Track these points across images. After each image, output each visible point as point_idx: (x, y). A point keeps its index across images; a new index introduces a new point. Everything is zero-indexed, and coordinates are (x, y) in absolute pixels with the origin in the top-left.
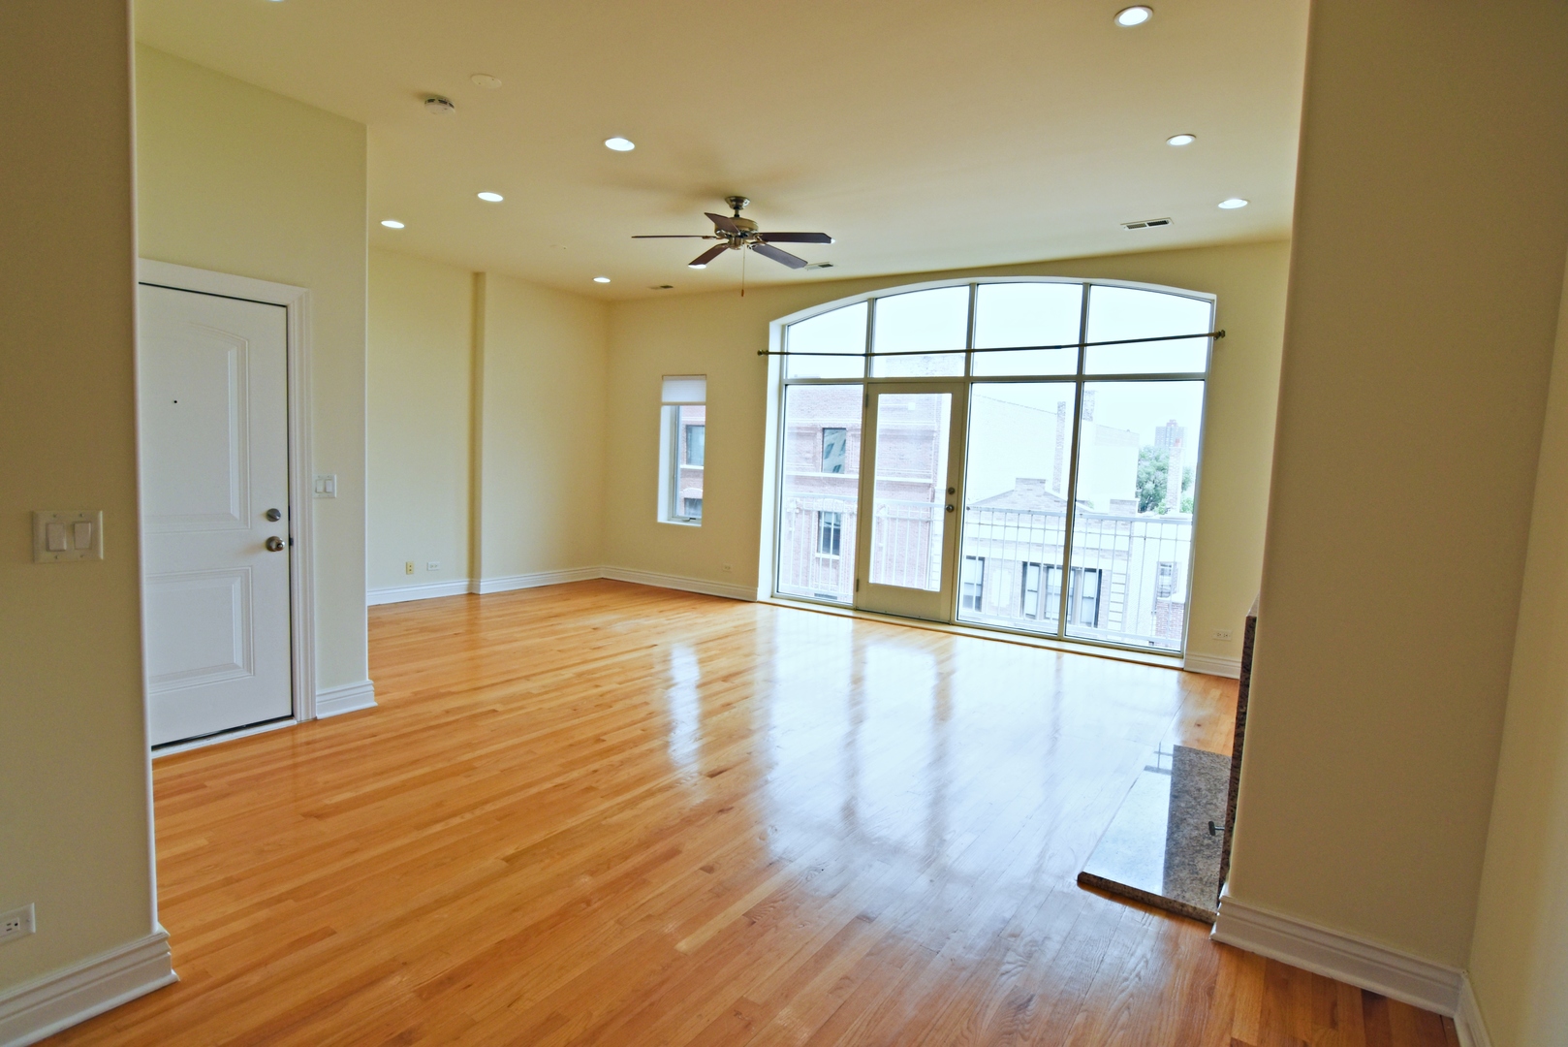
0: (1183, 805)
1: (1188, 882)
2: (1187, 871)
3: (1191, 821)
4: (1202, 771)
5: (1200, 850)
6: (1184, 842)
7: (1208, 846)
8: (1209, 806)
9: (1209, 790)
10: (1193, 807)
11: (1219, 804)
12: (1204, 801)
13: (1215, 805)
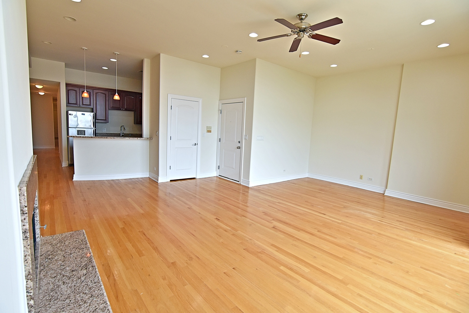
0: (67, 268)
1: (52, 241)
2: (54, 243)
3: (60, 262)
4: (68, 301)
5: (52, 252)
6: (59, 252)
7: (49, 255)
8: (55, 275)
9: (58, 286)
10: (63, 270)
11: (51, 279)
12: (58, 277)
13: (52, 278)
